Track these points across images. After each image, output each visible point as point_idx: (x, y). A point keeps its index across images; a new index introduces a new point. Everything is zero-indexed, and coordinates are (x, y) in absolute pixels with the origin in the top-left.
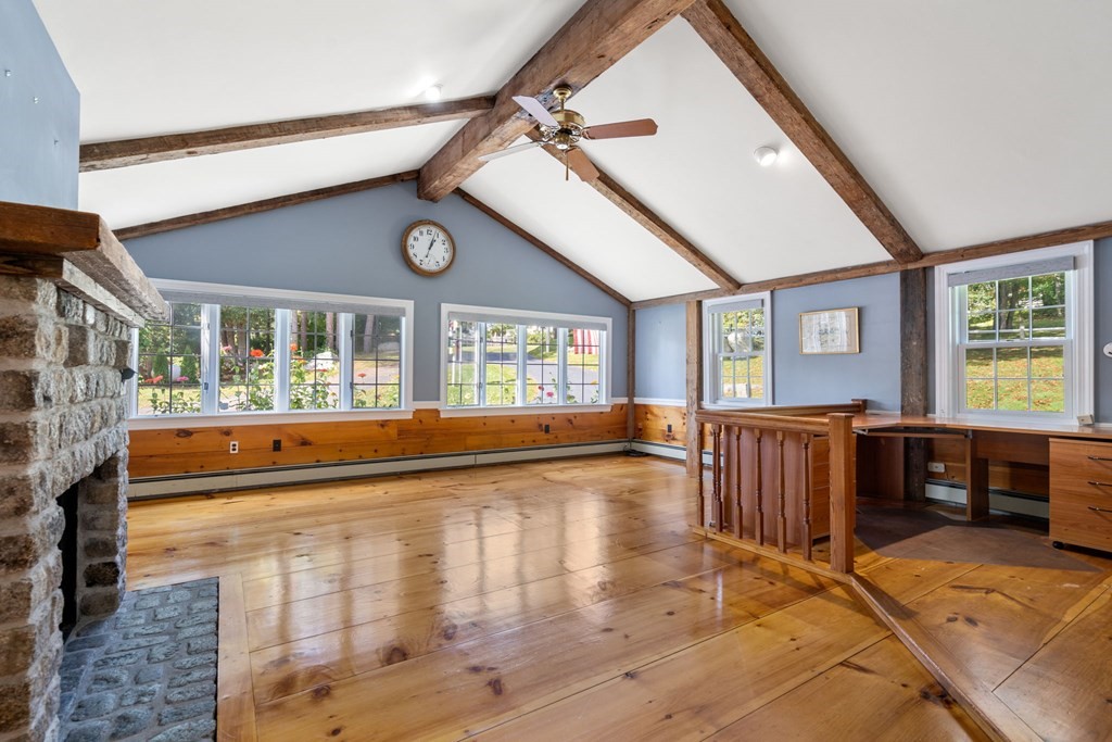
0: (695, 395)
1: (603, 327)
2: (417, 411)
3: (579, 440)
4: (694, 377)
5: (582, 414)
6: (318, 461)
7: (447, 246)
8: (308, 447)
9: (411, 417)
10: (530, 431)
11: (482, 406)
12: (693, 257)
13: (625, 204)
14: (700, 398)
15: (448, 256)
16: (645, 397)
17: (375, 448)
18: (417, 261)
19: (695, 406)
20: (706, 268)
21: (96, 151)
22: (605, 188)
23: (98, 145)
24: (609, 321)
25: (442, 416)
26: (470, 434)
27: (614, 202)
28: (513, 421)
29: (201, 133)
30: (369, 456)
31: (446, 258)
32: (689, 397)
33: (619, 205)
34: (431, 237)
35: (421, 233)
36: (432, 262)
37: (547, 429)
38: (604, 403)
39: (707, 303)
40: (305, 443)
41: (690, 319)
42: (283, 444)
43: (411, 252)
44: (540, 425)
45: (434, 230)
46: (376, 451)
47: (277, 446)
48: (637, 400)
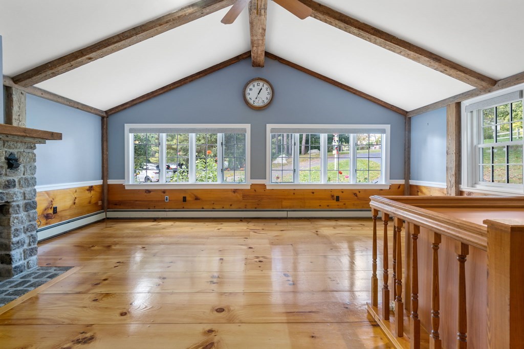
0: (453, 180)
1: (383, 131)
2: (252, 185)
3: (363, 207)
4: (453, 165)
5: (365, 190)
6: (203, 208)
7: (269, 91)
8: (198, 201)
9: (249, 188)
10: (325, 199)
11: (296, 183)
12: (436, 64)
13: (362, 33)
14: (458, 181)
15: (269, 97)
16: (418, 180)
17: (230, 203)
18: (251, 102)
19: (454, 189)
20: (453, 71)
21: (50, 65)
22: (342, 25)
23: (50, 63)
24: (388, 127)
25: (268, 188)
26: (285, 199)
27: (354, 34)
28: (313, 193)
29: (88, 47)
30: (227, 207)
31: (268, 98)
32: (448, 181)
33: (359, 35)
34: (260, 88)
35: (254, 86)
36: (260, 101)
37: (338, 199)
38: (384, 183)
39: (465, 104)
40: (197, 199)
41: (450, 119)
42: (187, 199)
43: (248, 97)
44: (333, 196)
45: (261, 83)
46: (231, 205)
47: (184, 199)
48: (412, 182)
